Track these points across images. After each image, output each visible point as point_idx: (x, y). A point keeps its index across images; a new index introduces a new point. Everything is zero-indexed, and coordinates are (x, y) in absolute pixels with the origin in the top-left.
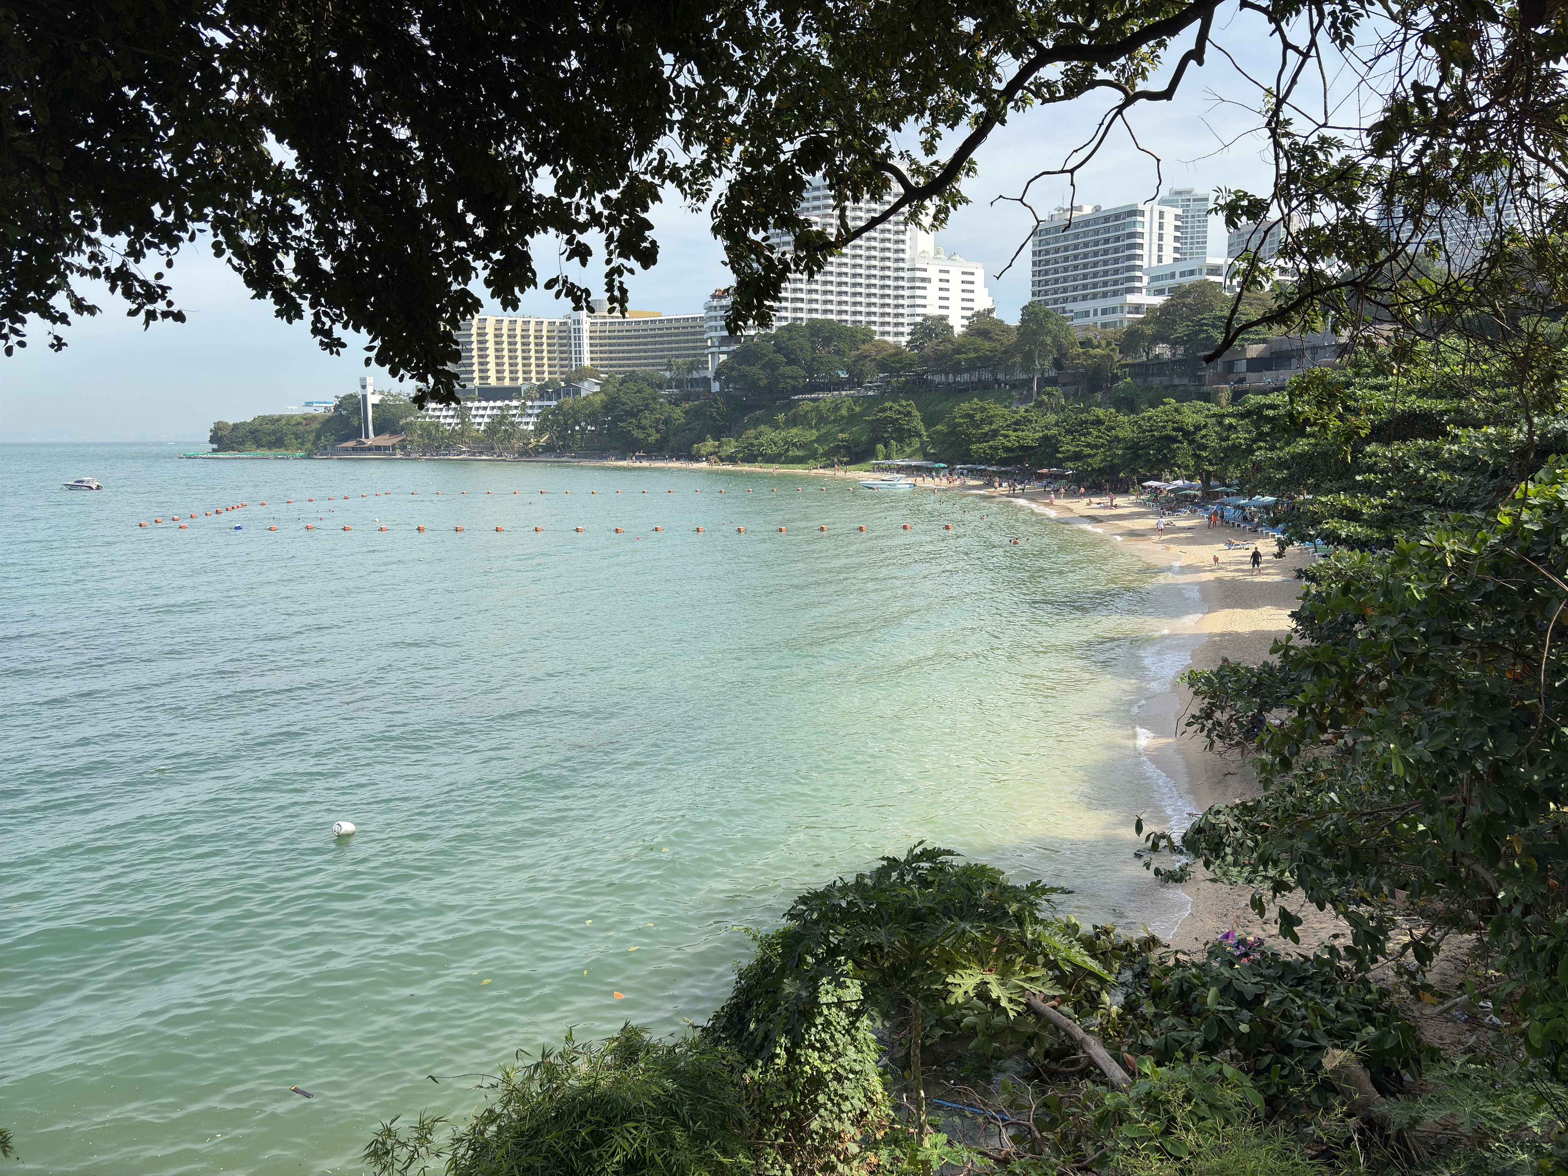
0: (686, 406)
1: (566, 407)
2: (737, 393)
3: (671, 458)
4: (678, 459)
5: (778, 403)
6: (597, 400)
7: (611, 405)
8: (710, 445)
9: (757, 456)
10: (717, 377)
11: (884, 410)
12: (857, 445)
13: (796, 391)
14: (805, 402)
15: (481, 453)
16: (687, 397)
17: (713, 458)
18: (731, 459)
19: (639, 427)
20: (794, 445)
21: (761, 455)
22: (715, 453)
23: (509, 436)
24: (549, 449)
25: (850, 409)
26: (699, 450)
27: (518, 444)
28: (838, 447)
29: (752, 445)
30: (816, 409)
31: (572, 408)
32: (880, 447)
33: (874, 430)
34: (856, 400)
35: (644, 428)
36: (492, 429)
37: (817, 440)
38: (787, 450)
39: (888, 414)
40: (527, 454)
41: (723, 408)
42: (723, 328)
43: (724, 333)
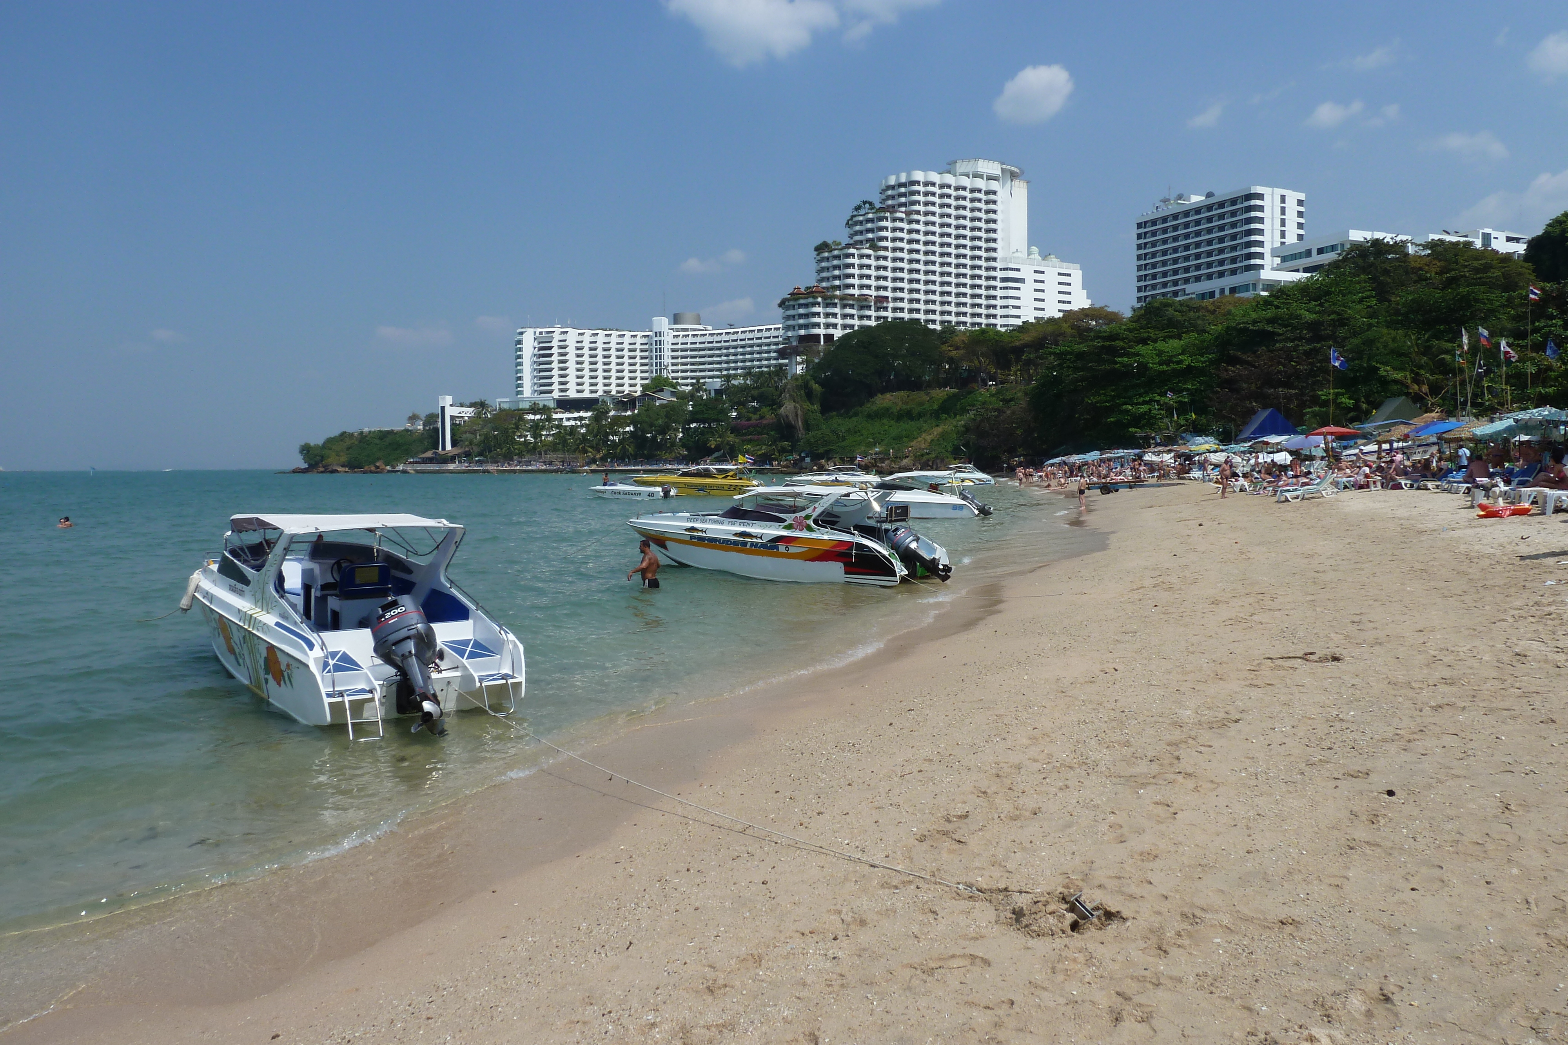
42: (801, 327)
43: (802, 332)
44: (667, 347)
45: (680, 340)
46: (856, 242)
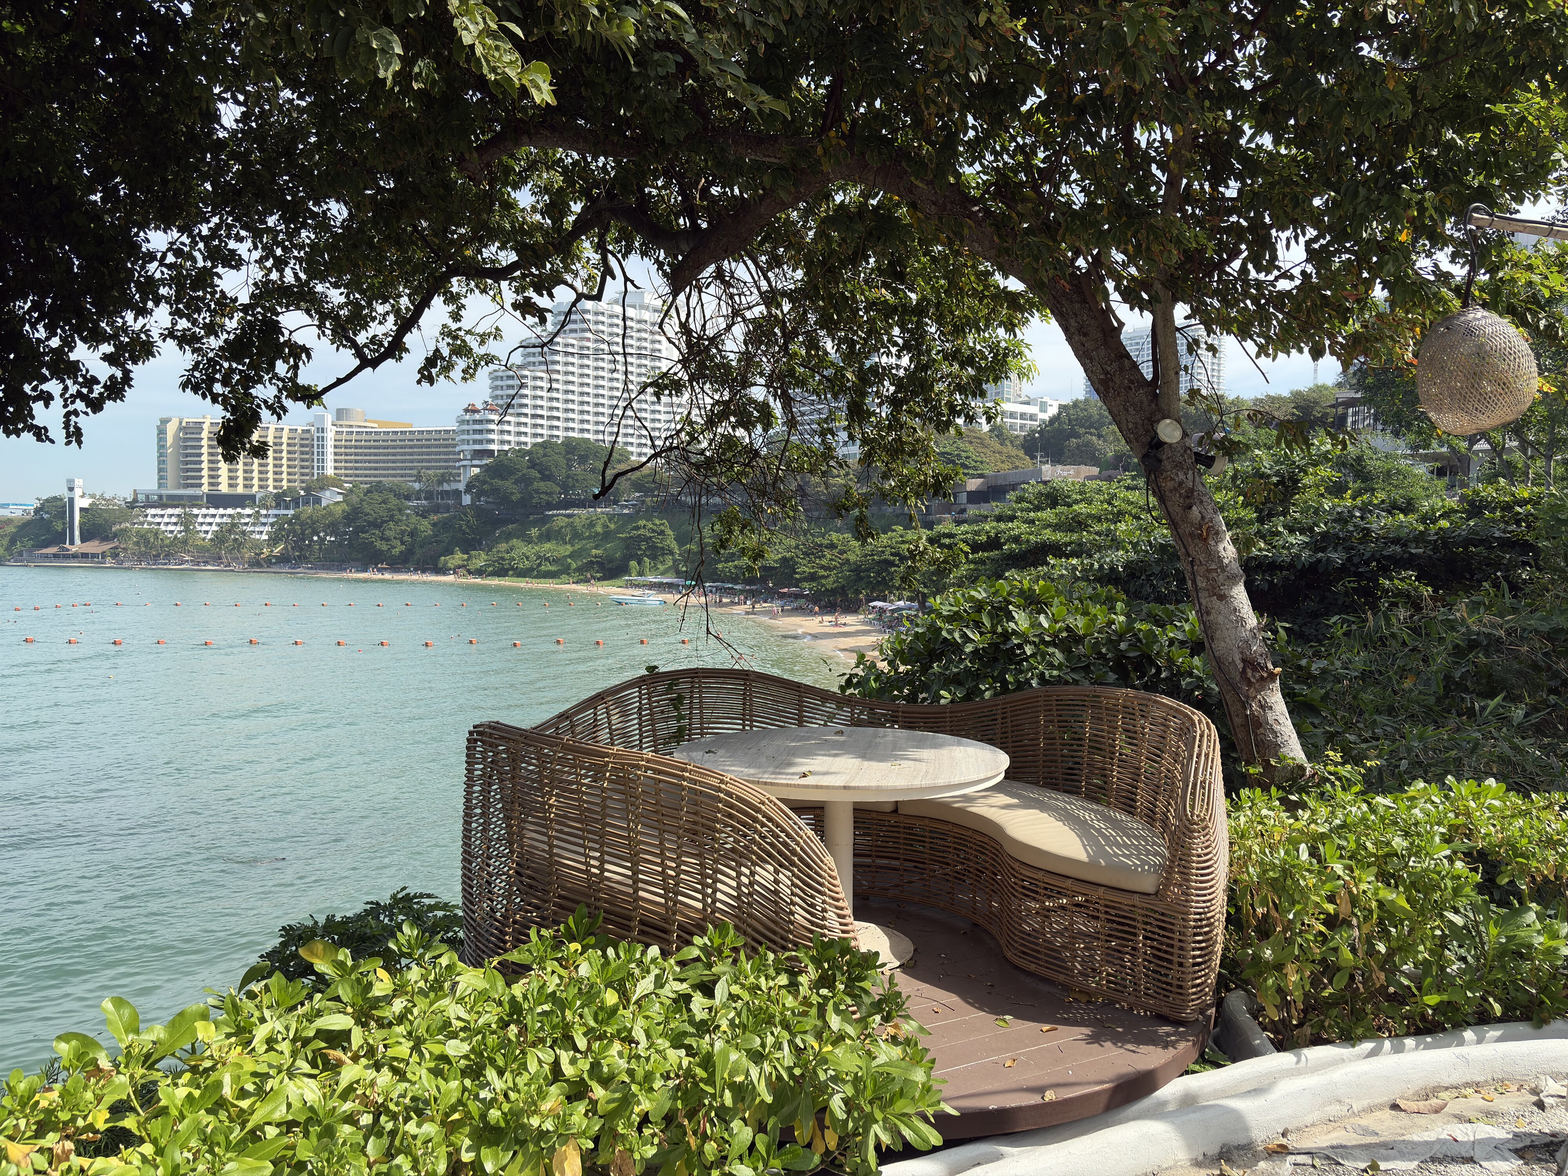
0: (434, 518)
1: (303, 517)
2: (491, 507)
3: (416, 570)
4: (424, 571)
5: (532, 518)
6: (339, 510)
7: (353, 515)
8: (458, 557)
9: (507, 570)
10: (468, 489)
11: (637, 528)
12: (610, 562)
13: (550, 506)
14: (560, 518)
15: (206, 563)
16: (436, 510)
17: (461, 571)
18: (479, 573)
19: (382, 539)
20: (547, 559)
21: (512, 569)
22: (464, 566)
23: (238, 545)
24: (283, 559)
25: (605, 526)
26: (446, 562)
27: (248, 555)
28: (591, 562)
29: (503, 558)
30: (571, 525)
31: (310, 517)
32: (633, 563)
33: (627, 547)
34: (611, 517)
35: (388, 540)
36: (219, 539)
37: (570, 556)
38: (540, 565)
39: (641, 532)
40: (257, 564)
41: (473, 521)
42: (475, 442)
43: (478, 447)
44: (330, 444)
45: (344, 437)
46: (529, 363)
